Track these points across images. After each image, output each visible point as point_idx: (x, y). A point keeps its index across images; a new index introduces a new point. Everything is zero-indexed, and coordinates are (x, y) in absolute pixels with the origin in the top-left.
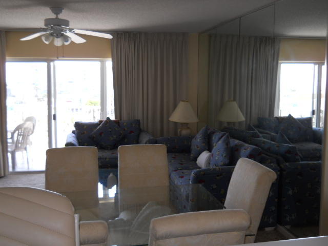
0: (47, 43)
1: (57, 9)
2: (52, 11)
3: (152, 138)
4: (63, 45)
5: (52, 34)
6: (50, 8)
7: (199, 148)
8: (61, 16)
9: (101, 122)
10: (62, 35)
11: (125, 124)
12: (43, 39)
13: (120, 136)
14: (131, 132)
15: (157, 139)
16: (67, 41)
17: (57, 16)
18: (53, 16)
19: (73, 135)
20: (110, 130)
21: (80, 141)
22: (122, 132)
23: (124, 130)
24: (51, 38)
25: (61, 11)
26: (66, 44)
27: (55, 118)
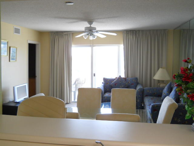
0: (85, 38)
1: (90, 22)
2: (88, 23)
3: (141, 87)
4: (93, 39)
5: (88, 34)
6: (88, 22)
7: (165, 94)
8: (92, 26)
9: (116, 78)
10: (92, 34)
11: (129, 80)
12: (84, 37)
13: (126, 86)
14: (132, 84)
15: (144, 88)
16: (95, 37)
17: (91, 25)
18: (89, 26)
19: (103, 84)
20: (120, 82)
21: (105, 87)
22: (126, 84)
23: (128, 83)
24: (87, 36)
25: (92, 23)
26: (94, 39)
27: (94, 76)
